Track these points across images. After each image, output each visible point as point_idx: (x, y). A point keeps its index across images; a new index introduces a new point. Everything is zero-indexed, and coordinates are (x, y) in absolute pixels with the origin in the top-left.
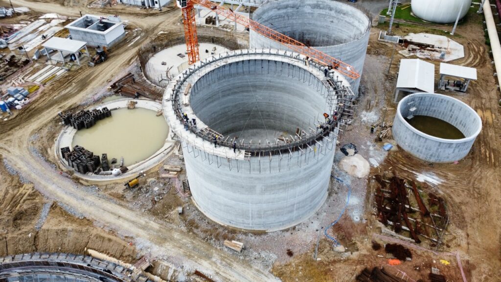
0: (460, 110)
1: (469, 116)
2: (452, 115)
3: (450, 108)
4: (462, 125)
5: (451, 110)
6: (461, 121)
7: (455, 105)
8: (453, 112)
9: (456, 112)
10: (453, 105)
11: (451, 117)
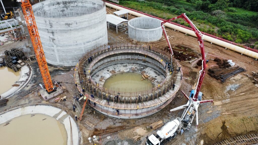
0: (144, 20)
1: (148, 20)
2: (141, 25)
3: (139, 22)
4: (147, 26)
5: (140, 23)
6: (146, 25)
7: (141, 20)
8: (141, 23)
9: (142, 23)
10: (140, 20)
11: (141, 26)
